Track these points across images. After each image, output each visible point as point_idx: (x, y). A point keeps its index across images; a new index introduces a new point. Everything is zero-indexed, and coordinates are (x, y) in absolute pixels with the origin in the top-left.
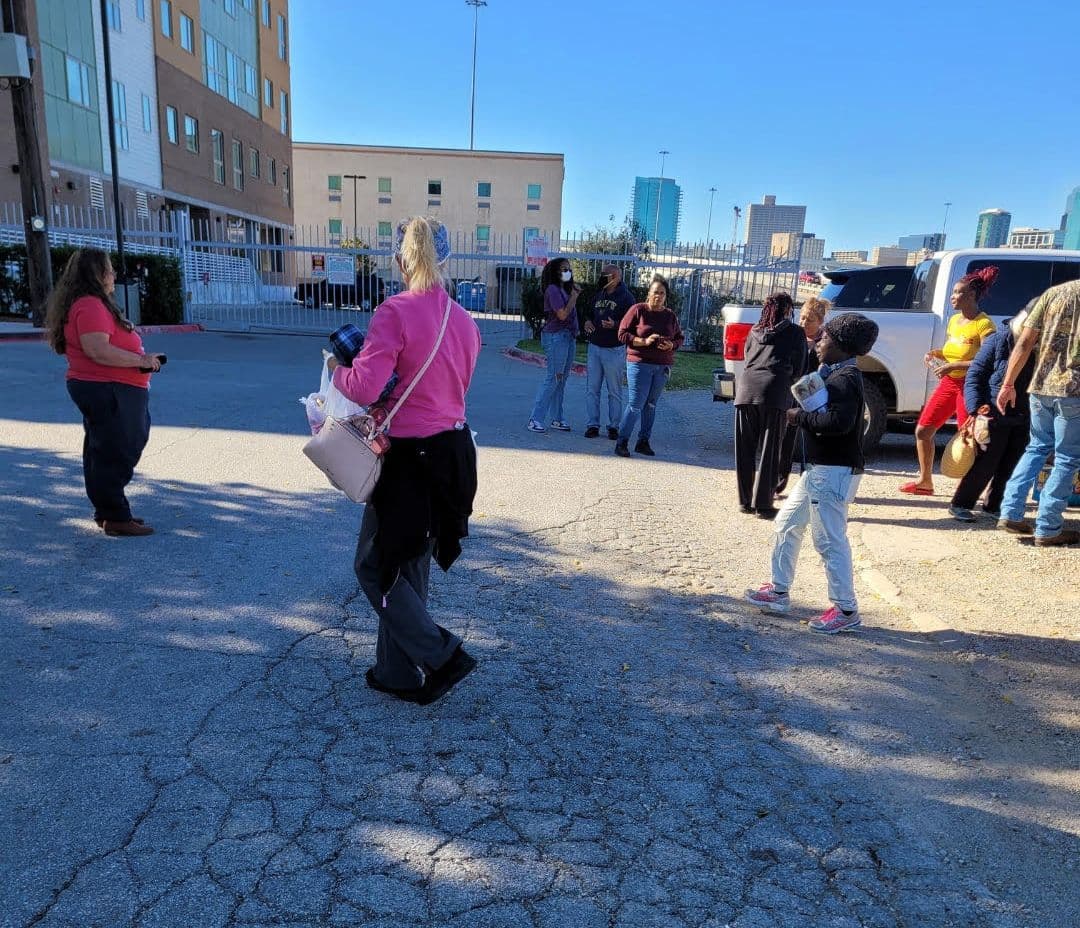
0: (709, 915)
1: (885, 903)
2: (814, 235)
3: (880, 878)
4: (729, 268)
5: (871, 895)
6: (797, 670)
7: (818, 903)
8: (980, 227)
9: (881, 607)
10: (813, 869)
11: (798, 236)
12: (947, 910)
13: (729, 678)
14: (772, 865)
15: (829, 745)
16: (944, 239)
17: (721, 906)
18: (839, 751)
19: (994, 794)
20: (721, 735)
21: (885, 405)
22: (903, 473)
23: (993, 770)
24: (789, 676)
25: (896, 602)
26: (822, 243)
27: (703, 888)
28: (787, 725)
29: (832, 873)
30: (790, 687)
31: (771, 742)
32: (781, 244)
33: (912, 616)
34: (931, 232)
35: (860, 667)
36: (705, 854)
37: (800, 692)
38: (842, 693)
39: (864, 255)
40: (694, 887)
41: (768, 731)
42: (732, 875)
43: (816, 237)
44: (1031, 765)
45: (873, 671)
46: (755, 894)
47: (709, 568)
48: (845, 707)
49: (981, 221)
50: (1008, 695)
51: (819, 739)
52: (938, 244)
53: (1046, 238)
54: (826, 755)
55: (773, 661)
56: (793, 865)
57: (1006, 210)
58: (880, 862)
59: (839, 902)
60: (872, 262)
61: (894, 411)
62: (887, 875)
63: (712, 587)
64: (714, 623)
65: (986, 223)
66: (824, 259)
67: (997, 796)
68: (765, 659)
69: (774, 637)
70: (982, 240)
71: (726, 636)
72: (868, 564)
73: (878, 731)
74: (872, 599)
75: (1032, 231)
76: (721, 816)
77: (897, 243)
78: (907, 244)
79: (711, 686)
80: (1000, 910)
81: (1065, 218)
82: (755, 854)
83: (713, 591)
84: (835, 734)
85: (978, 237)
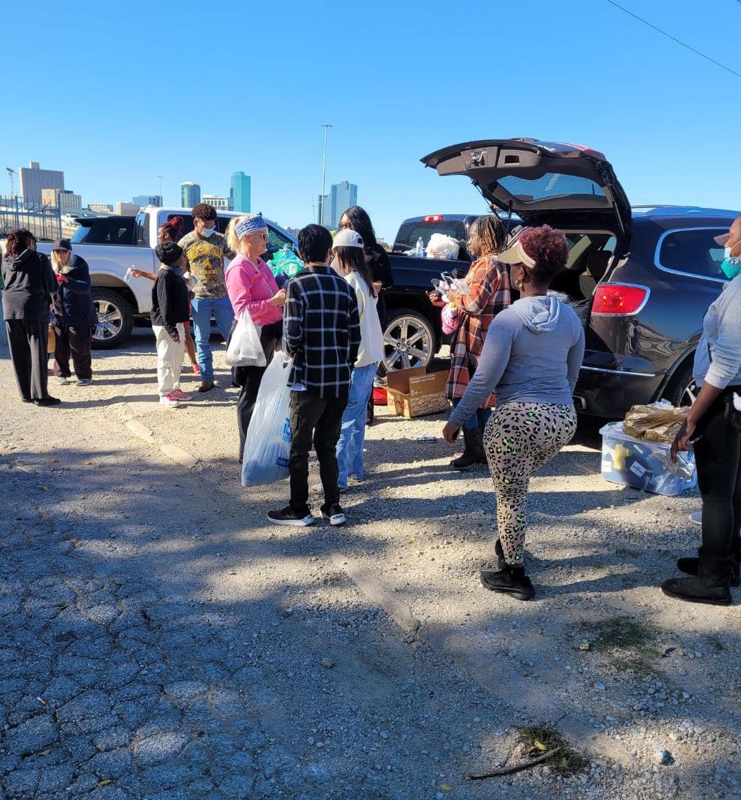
0: (24, 694)
1: (153, 645)
2: (72, 192)
3: (150, 629)
4: (7, 213)
5: (144, 643)
6: (84, 498)
7: (107, 659)
8: (183, 193)
9: (142, 444)
10: (102, 637)
11: (61, 191)
12: (194, 638)
13: (32, 513)
14: (72, 642)
15: (110, 546)
16: (162, 200)
17: (33, 685)
18: (118, 549)
19: (218, 554)
20: (29, 557)
21: (130, 309)
22: (150, 353)
23: (217, 538)
24: (80, 503)
25: (150, 440)
26: (79, 198)
27: (18, 675)
28: (79, 539)
29: (116, 635)
30: (81, 510)
31: (67, 554)
32: (48, 197)
33: (162, 448)
34: (153, 195)
35: (129, 487)
36: (19, 649)
37: (89, 513)
38: (118, 508)
39: (111, 208)
40: (11, 677)
41: (66, 545)
42: (43, 658)
43: (75, 193)
44: (239, 531)
45: (139, 488)
46: (60, 667)
47: (12, 434)
48: (120, 516)
49: (183, 189)
50: (222, 488)
51: (103, 544)
52: (158, 202)
53: (223, 203)
54: (108, 553)
55: (66, 495)
56: (88, 638)
57: (197, 184)
58: (149, 618)
59: (123, 654)
60: (117, 212)
61: (137, 313)
62: (155, 626)
63: (14, 448)
64: (18, 474)
65: (186, 190)
66: (83, 209)
67: (221, 555)
68: (59, 494)
69: (66, 477)
70: (186, 203)
71: (28, 483)
72: (130, 416)
73: (144, 529)
74: (134, 440)
75: (214, 197)
76: (31, 617)
77: (131, 200)
78: (140, 201)
79: (18, 521)
80: (226, 627)
81: (232, 190)
82: (59, 638)
83: (15, 450)
84: (114, 537)
85: (183, 200)
